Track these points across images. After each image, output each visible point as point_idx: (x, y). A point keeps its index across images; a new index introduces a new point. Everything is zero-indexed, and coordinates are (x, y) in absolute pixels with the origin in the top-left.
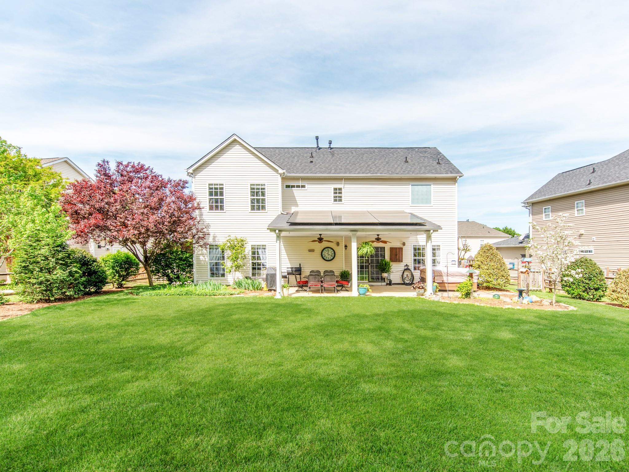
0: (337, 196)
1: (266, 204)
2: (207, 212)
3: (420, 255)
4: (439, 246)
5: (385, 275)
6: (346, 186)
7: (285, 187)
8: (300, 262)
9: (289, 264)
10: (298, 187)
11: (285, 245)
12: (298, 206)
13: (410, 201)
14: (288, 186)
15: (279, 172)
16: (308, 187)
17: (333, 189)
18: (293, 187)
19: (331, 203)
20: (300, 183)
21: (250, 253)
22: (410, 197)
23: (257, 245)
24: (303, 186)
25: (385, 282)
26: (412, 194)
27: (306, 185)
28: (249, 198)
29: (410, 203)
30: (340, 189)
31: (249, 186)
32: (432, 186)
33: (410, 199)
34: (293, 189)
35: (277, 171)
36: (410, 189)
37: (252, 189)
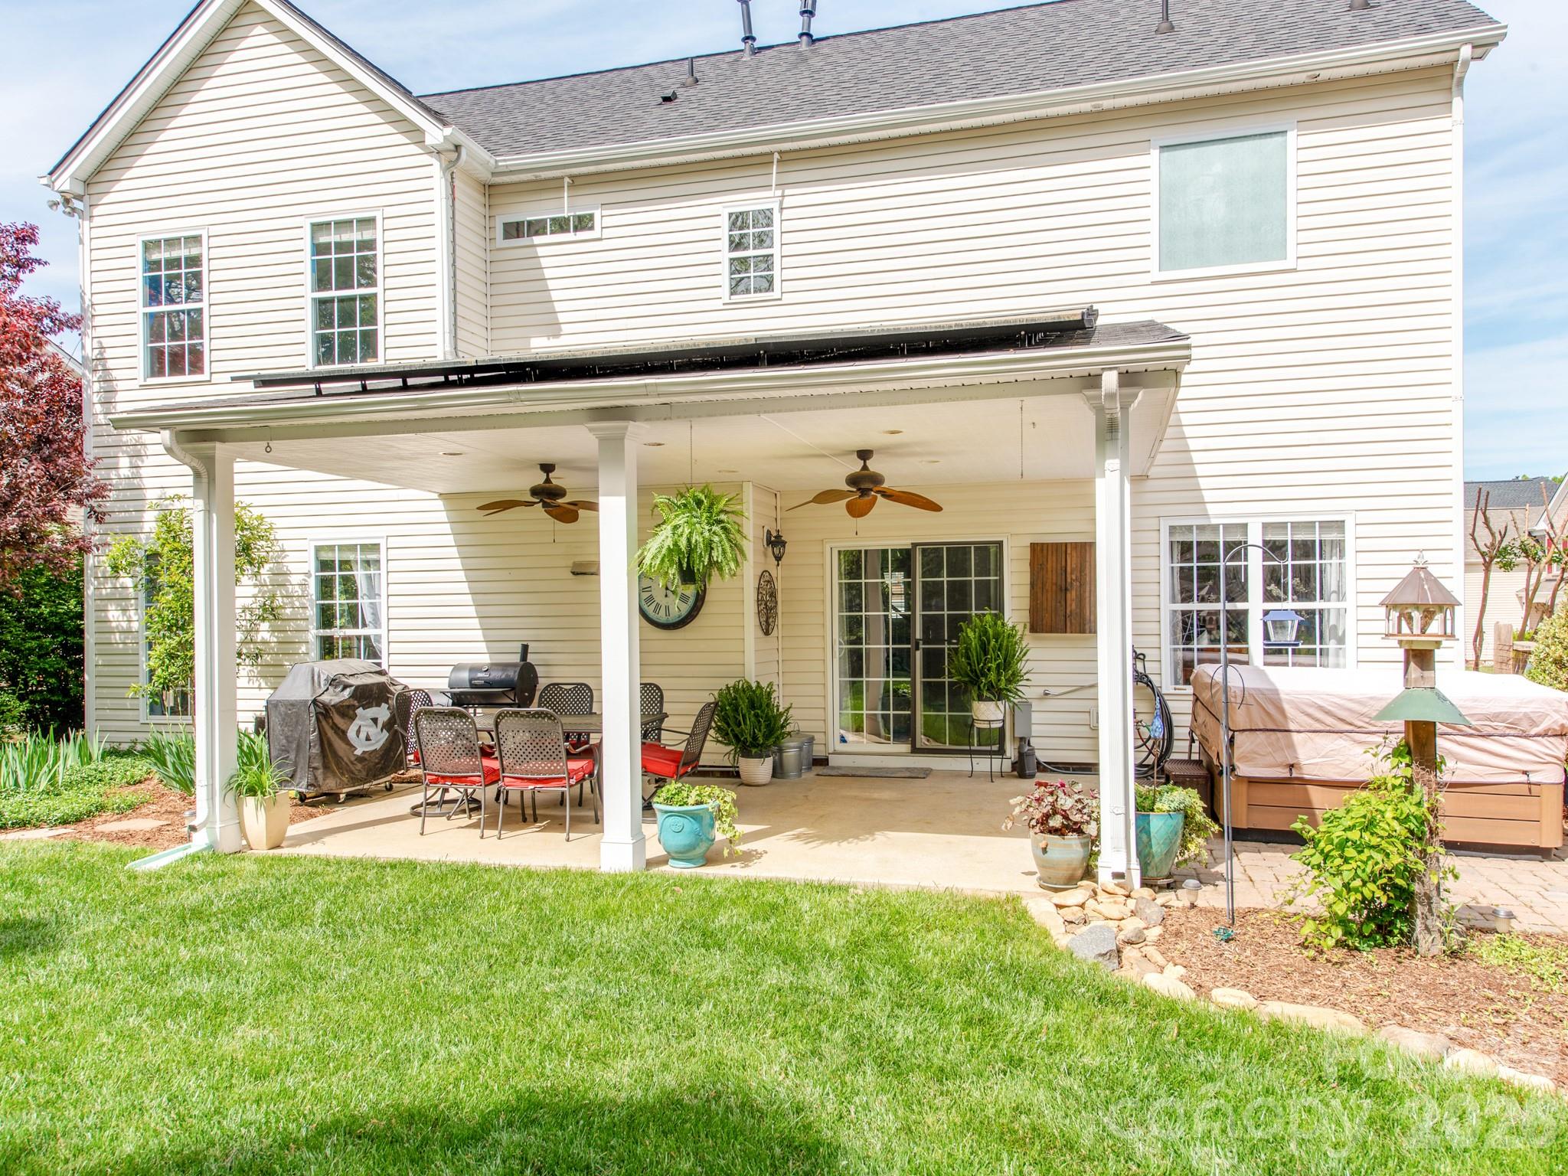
0: (744, 261)
1: (380, 327)
2: (135, 384)
3: (1215, 589)
4: (1340, 525)
5: (988, 712)
6: (796, 197)
7: (499, 231)
8: (525, 635)
9: (483, 647)
10: (561, 225)
11: (465, 539)
12: (557, 335)
13: (1153, 252)
14: (514, 230)
15: (429, 141)
16: (607, 221)
17: (725, 222)
18: (536, 228)
19: (718, 304)
20: (566, 206)
21: (312, 588)
22: (1153, 226)
23: (341, 548)
24: (583, 223)
25: (1001, 752)
26: (1165, 208)
27: (597, 214)
28: (308, 294)
29: (1153, 265)
30: (766, 216)
31: (307, 232)
32: (1291, 135)
33: (1153, 239)
34: (537, 240)
35: (415, 133)
36: (1153, 174)
37: (319, 249)
